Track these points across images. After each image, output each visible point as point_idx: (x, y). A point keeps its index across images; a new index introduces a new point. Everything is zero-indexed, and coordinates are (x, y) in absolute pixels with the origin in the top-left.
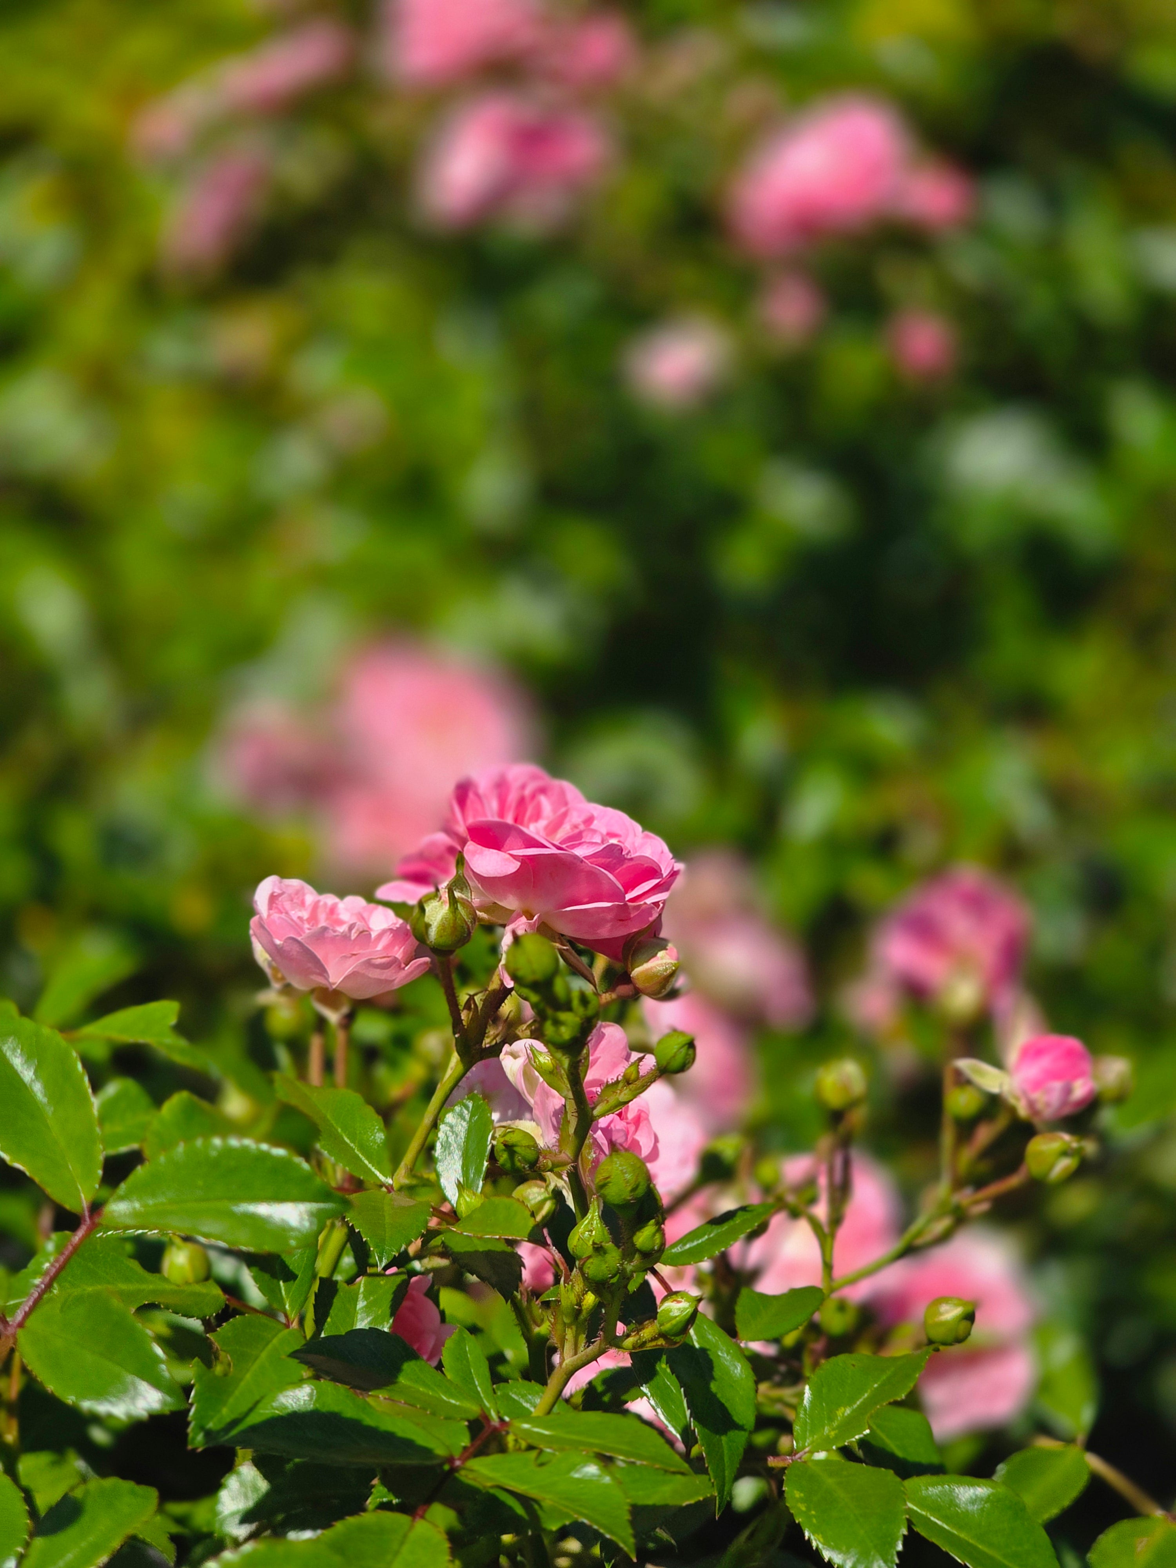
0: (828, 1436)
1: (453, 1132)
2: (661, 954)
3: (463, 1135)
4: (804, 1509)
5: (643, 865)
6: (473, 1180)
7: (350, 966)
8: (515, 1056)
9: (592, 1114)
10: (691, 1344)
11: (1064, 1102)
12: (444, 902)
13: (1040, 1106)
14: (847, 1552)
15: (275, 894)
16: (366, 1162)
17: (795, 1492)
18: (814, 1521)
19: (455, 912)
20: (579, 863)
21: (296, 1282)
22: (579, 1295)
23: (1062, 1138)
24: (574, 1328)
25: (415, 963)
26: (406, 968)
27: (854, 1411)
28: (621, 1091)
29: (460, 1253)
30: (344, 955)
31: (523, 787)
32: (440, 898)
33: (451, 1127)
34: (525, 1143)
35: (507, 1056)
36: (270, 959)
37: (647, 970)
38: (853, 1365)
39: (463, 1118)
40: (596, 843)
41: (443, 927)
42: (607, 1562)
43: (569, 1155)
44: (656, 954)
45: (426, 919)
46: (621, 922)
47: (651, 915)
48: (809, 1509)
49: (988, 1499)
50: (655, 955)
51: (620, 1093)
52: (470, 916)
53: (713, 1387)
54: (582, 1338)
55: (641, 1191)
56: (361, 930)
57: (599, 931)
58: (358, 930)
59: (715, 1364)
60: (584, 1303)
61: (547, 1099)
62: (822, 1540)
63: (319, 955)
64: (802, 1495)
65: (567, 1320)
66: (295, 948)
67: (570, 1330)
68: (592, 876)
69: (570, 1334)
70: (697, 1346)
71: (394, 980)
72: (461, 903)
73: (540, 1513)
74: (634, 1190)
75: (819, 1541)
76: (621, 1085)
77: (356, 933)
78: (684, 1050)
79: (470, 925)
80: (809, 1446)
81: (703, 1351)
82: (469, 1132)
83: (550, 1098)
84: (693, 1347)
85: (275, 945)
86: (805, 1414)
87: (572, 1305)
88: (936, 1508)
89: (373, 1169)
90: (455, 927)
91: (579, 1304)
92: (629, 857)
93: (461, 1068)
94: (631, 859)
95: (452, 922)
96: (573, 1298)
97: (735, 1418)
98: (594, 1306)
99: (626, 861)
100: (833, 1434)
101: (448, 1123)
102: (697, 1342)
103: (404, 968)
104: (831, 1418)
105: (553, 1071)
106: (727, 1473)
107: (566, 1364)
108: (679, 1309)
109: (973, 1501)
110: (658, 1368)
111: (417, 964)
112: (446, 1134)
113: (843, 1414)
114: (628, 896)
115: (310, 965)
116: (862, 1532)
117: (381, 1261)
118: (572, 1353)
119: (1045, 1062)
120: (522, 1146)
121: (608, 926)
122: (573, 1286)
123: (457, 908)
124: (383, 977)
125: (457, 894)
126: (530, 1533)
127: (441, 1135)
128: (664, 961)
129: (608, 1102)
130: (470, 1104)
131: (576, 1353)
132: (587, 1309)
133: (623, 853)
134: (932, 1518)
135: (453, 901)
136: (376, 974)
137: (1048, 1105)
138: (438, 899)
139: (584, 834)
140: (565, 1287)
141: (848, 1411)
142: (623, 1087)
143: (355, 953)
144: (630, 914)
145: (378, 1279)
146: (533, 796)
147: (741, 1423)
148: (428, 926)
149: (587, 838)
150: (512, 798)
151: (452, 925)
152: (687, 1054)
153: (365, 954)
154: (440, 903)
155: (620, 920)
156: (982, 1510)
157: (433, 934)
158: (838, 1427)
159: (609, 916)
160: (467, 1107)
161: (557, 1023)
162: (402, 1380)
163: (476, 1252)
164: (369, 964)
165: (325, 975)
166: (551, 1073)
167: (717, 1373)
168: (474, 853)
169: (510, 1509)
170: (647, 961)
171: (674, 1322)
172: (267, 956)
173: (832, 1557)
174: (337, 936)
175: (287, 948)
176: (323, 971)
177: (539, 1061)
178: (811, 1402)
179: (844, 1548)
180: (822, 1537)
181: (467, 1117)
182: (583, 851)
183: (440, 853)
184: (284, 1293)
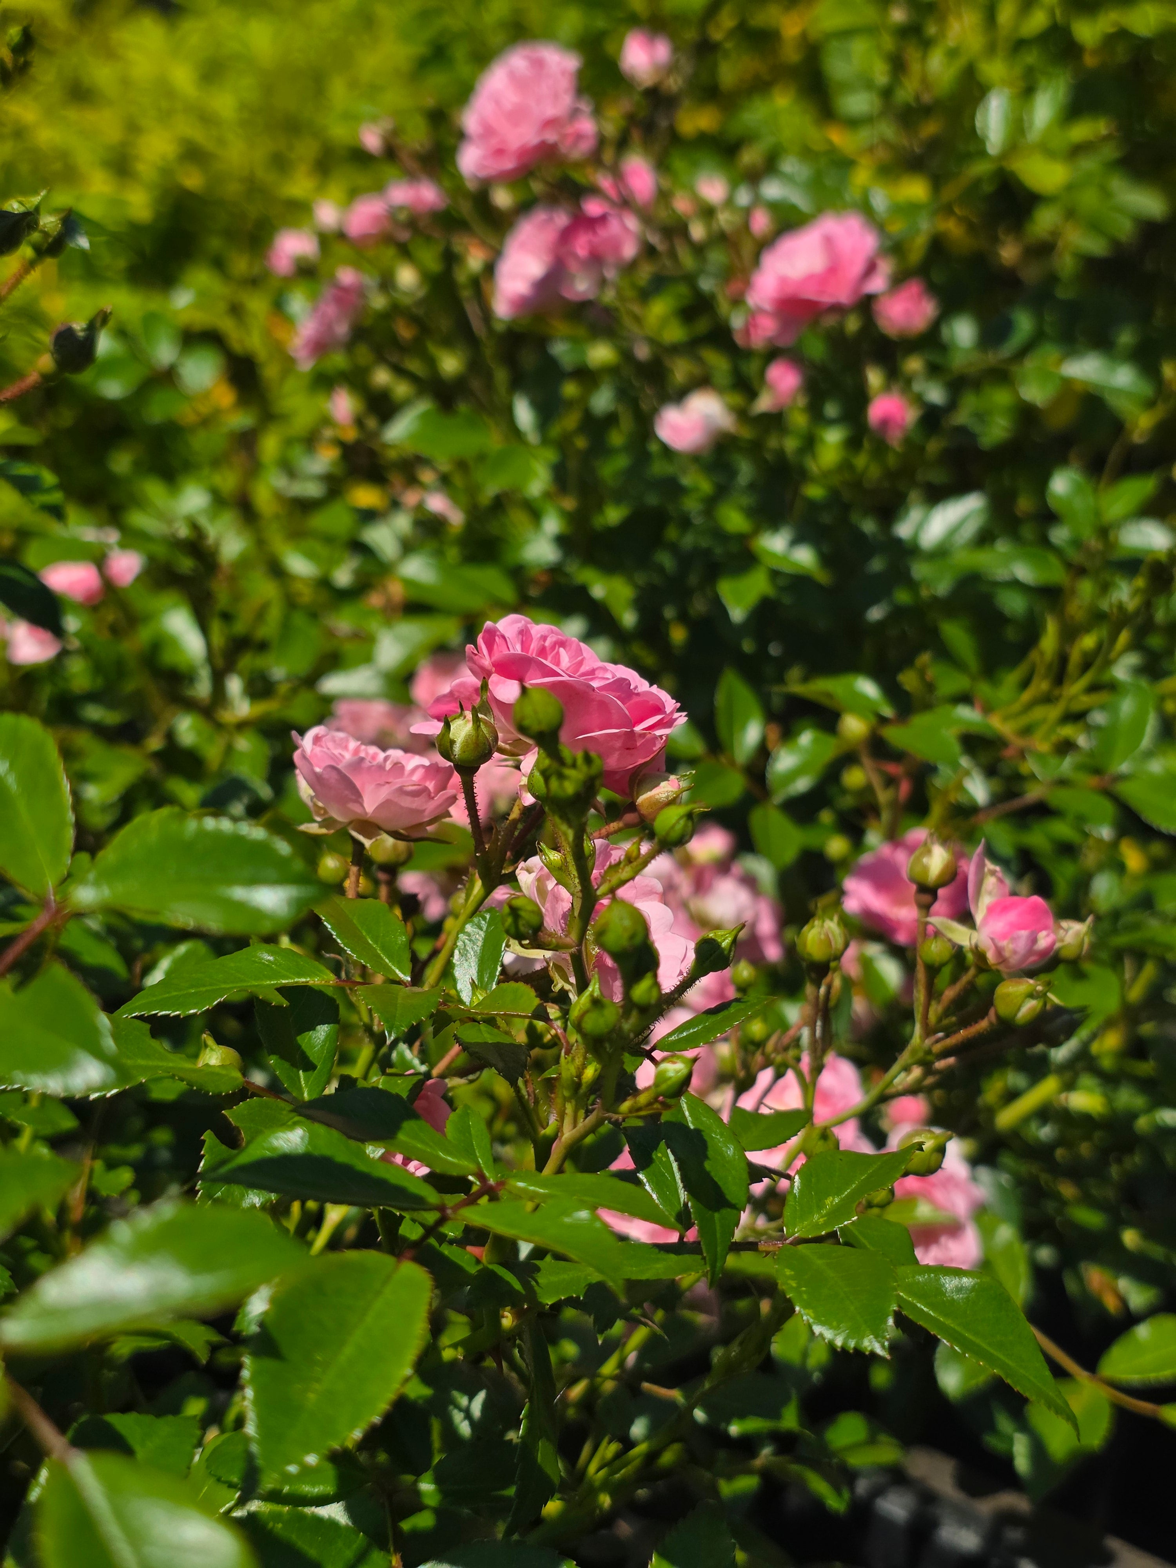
0: (817, 1222)
1: (470, 940)
2: (662, 784)
3: (480, 943)
4: (794, 1285)
5: (647, 702)
7: (384, 793)
8: (529, 871)
9: (596, 894)
10: (686, 1124)
11: (1030, 952)
12: (468, 721)
13: (1007, 954)
14: (837, 1328)
15: (320, 736)
16: (387, 961)
17: (786, 1270)
18: (805, 1296)
19: (478, 730)
20: (591, 693)
21: (315, 1072)
22: (579, 1068)
23: (1028, 982)
24: (573, 1102)
25: (443, 795)
26: (436, 798)
27: (842, 1200)
28: (623, 870)
29: (471, 1043)
30: (378, 782)
31: (544, 638)
32: (465, 717)
33: (469, 935)
34: (530, 907)
35: (522, 871)
36: (313, 794)
37: (653, 796)
38: (841, 1160)
39: (481, 929)
40: (608, 679)
41: (466, 743)
42: (599, 1333)
43: (574, 939)
44: (659, 784)
45: (451, 736)
46: (628, 751)
47: (655, 746)
48: (800, 1285)
49: (973, 1289)
51: (622, 872)
52: (491, 734)
53: (707, 1165)
54: (582, 1113)
55: (638, 940)
56: (395, 762)
57: (608, 761)
58: (392, 761)
59: (709, 1144)
60: (584, 1076)
61: (557, 903)
62: (812, 1315)
63: (358, 784)
64: (793, 1273)
65: (567, 1094)
66: (333, 777)
67: (569, 1104)
68: (604, 705)
69: (569, 1108)
70: (692, 1127)
71: (424, 811)
72: (483, 723)
73: (536, 1288)
74: (632, 937)
75: (810, 1316)
76: (622, 865)
77: (390, 764)
78: (682, 822)
79: (491, 743)
80: (798, 1231)
81: (698, 1132)
82: (486, 940)
83: (560, 902)
84: (688, 1127)
85: (315, 774)
86: (796, 1202)
87: (572, 1077)
88: (923, 1296)
89: (393, 967)
90: (477, 744)
91: (579, 1075)
92: (636, 692)
93: (482, 892)
94: (638, 695)
95: (474, 738)
96: (573, 1070)
97: (728, 1197)
98: (594, 1080)
99: (634, 696)
100: (821, 1220)
101: (467, 932)
102: (692, 1123)
103: (433, 798)
104: (820, 1206)
105: (562, 867)
106: (719, 1249)
107: (566, 1138)
108: (675, 1070)
109: (959, 1290)
110: (654, 1157)
111: (445, 797)
112: (464, 942)
113: (832, 1202)
114: (638, 729)
115: (347, 792)
116: (852, 1308)
117: (390, 1035)
118: (571, 1127)
119: (1012, 916)
120: (526, 911)
121: (616, 755)
122: (573, 1059)
123: (479, 726)
124: (414, 806)
125: (480, 716)
126: (526, 1306)
127: (460, 943)
128: (667, 790)
129: (610, 881)
130: (488, 916)
131: (575, 1126)
132: (586, 1083)
133: (631, 688)
134: (919, 1305)
135: (476, 721)
136: (407, 802)
137: (1015, 952)
138: (462, 718)
139: (597, 672)
140: (566, 1058)
141: (837, 1200)
142: (624, 866)
143: (389, 781)
144: (635, 741)
145: (396, 1078)
146: (553, 647)
147: (733, 1202)
148: (452, 742)
149: (600, 674)
150: (534, 646)
151: (474, 741)
152: (685, 826)
153: (398, 782)
154: (464, 721)
155: (627, 749)
156: (967, 1298)
157: (457, 749)
158: (827, 1215)
159: (618, 744)
160: (484, 919)
162: (401, 1136)
163: (486, 1043)
164: (401, 791)
165: (360, 800)
166: (560, 869)
167: (710, 1153)
168: (497, 684)
169: (508, 1283)
170: (651, 790)
171: (669, 1083)
172: (312, 793)
173: (822, 1332)
174: (373, 766)
175: (326, 776)
176: (357, 796)
177: (549, 858)
178: (801, 1191)
179: (835, 1324)
180: (813, 1312)
181: (485, 928)
182: (595, 684)
183: (469, 693)
184: (303, 1082)
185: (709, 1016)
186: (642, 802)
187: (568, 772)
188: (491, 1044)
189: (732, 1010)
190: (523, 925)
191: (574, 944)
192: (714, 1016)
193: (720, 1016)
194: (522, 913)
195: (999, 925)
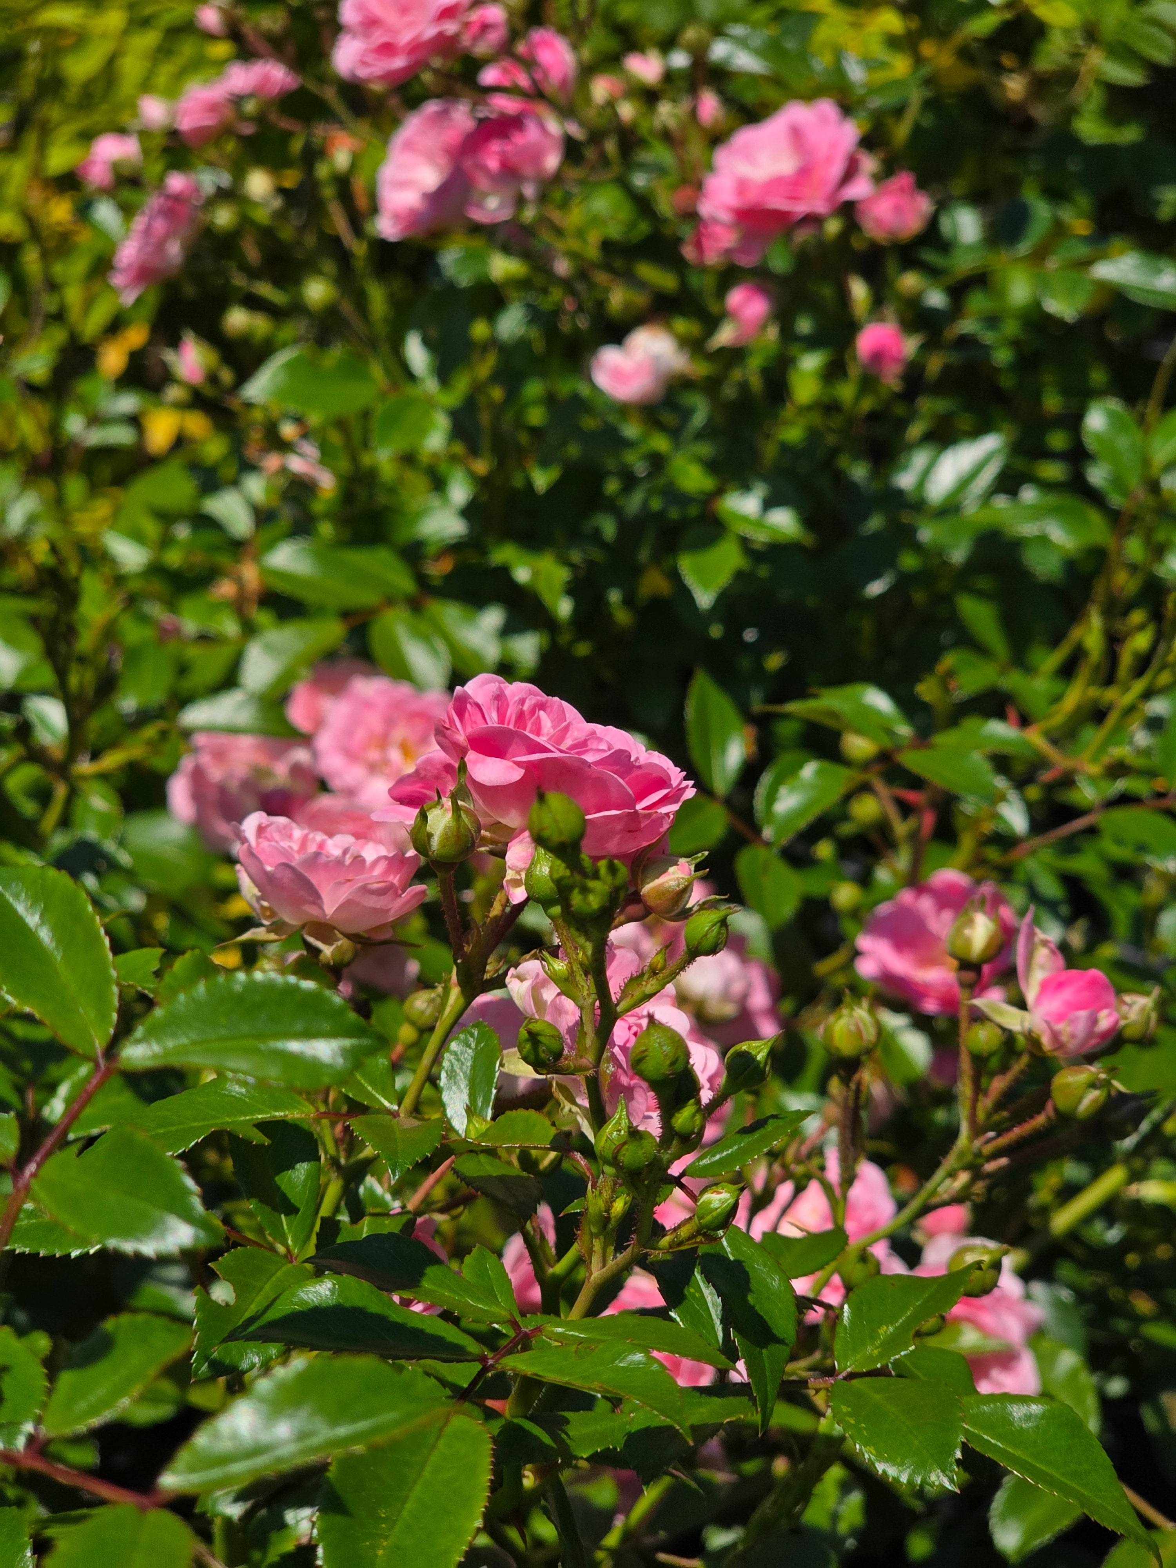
0: (871, 1355)
1: (458, 1060)
2: (672, 869)
3: (469, 1064)
4: (853, 1422)
5: (651, 774)
6: (482, 1109)
7: (344, 893)
8: (521, 978)
9: (616, 1011)
10: (726, 1255)
11: (1090, 1034)
12: (447, 810)
13: (1064, 1038)
14: (902, 1464)
15: (263, 825)
16: (370, 1088)
17: (842, 1406)
18: (865, 1433)
19: (459, 820)
20: (587, 769)
21: (298, 1216)
22: (607, 1202)
23: (1089, 1070)
24: (602, 1237)
25: (411, 891)
26: (403, 896)
27: (897, 1328)
28: (647, 982)
29: (474, 1178)
30: (337, 881)
31: (522, 701)
32: (443, 806)
33: (456, 1054)
34: (549, 1032)
35: (513, 979)
36: (259, 894)
37: (660, 885)
38: (893, 1285)
39: (469, 1046)
40: (603, 751)
41: (446, 837)
42: (644, 1484)
43: (591, 1060)
44: (668, 869)
45: (428, 829)
46: (630, 834)
47: (661, 825)
48: (858, 1422)
49: (1042, 1416)
50: (666, 871)
51: (646, 986)
52: (474, 825)
53: (751, 1299)
54: (611, 1249)
55: (679, 1066)
56: (356, 854)
57: (606, 846)
58: (352, 855)
59: (751, 1276)
60: (613, 1210)
61: (560, 1016)
62: (874, 1452)
63: (313, 882)
64: (849, 1409)
65: (594, 1230)
66: (287, 875)
67: (598, 1240)
68: (601, 783)
69: (597, 1245)
70: (732, 1258)
71: (390, 909)
72: (463, 810)
73: (568, 1441)
74: (673, 1063)
75: (872, 1453)
76: (646, 977)
77: (349, 858)
79: (474, 834)
80: (851, 1365)
81: (738, 1263)
82: (475, 1059)
83: (563, 1015)
84: (728, 1258)
85: (266, 873)
86: (846, 1333)
87: (600, 1212)
88: (989, 1425)
89: (377, 1096)
90: (458, 836)
91: (608, 1210)
92: (637, 764)
93: (462, 1001)
94: (640, 767)
95: (455, 830)
96: (601, 1204)
97: (775, 1332)
98: (623, 1214)
99: (635, 769)
100: (876, 1352)
101: (453, 1051)
102: (732, 1254)
103: (400, 896)
104: (873, 1336)
105: (568, 978)
106: (769, 1388)
107: (595, 1278)
108: (720, 1200)
109: (1028, 1417)
110: (686, 1292)
111: (413, 893)
112: (451, 1063)
113: (885, 1332)
114: (639, 807)
115: (302, 893)
116: (916, 1443)
117: (394, 1175)
118: (600, 1265)
119: (1067, 994)
121: (617, 839)
122: (600, 1193)
123: (460, 816)
124: (378, 906)
125: (460, 803)
126: (560, 1461)
127: (446, 1064)
128: (676, 876)
129: (633, 995)
130: (476, 1033)
131: (604, 1266)
132: (615, 1217)
133: (632, 760)
134: (985, 1437)
135: (456, 809)
136: (371, 902)
137: (1073, 1036)
138: (440, 807)
139: (589, 743)
140: (593, 1192)
141: (891, 1329)
142: (649, 978)
143: (349, 878)
144: (640, 822)
145: (381, 1218)
146: (533, 712)
147: (781, 1336)
148: (430, 836)
149: (593, 745)
150: (511, 712)
151: (455, 833)
153: (361, 880)
154: (442, 810)
155: (630, 831)
156: (1037, 1427)
157: (435, 843)
158: (881, 1346)
159: (619, 827)
160: (472, 1035)
161: (585, 890)
162: (426, 1284)
163: (490, 1177)
164: (365, 890)
165: (319, 902)
166: (566, 980)
167: (754, 1285)
168: (475, 763)
169: (536, 1438)
170: (658, 878)
171: (715, 1214)
172: (256, 891)
173: (887, 1469)
174: (330, 861)
175: (278, 875)
176: (316, 898)
177: (553, 968)
178: (851, 1321)
179: (899, 1460)
180: (875, 1449)
181: (473, 1045)
182: (590, 758)
183: (436, 771)
184: (285, 1227)
185: (743, 1135)
186: (648, 892)
187: (592, 884)
188: (496, 1177)
189: (769, 1127)
190: (544, 1051)
191: (591, 1066)
192: (749, 1135)
193: (757, 1135)
194: (541, 1039)
195: (1054, 1004)
